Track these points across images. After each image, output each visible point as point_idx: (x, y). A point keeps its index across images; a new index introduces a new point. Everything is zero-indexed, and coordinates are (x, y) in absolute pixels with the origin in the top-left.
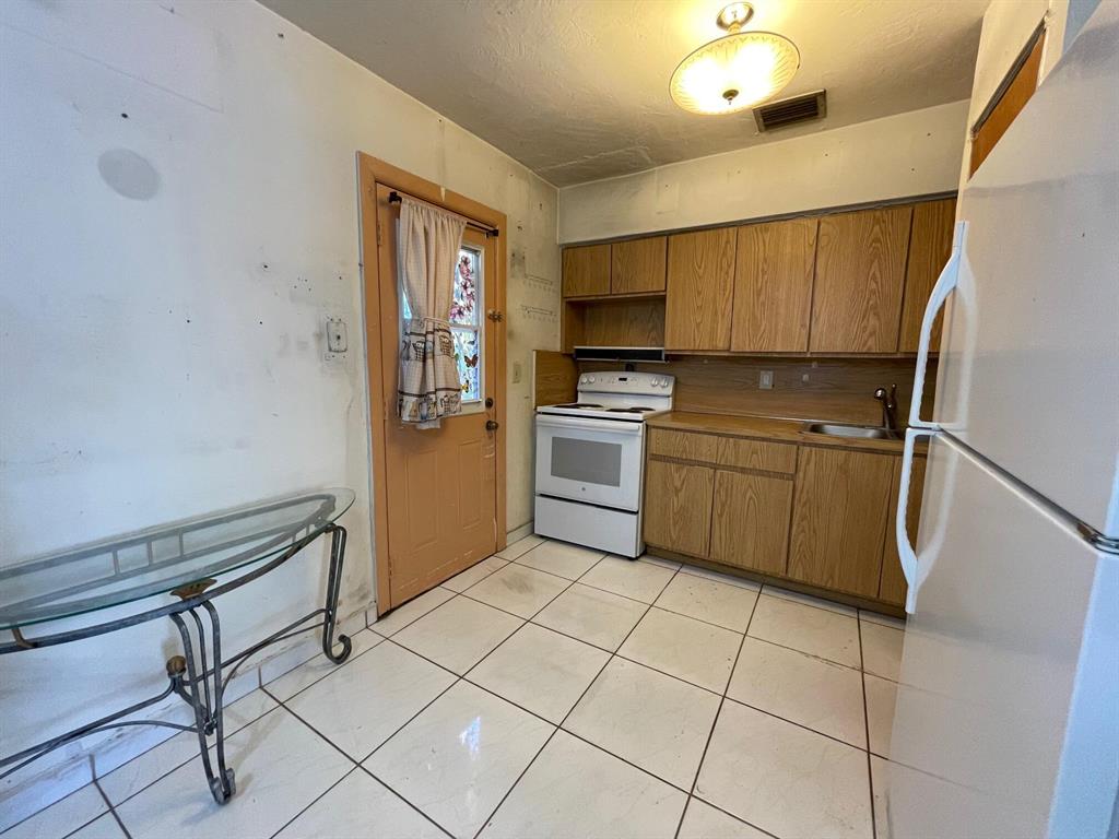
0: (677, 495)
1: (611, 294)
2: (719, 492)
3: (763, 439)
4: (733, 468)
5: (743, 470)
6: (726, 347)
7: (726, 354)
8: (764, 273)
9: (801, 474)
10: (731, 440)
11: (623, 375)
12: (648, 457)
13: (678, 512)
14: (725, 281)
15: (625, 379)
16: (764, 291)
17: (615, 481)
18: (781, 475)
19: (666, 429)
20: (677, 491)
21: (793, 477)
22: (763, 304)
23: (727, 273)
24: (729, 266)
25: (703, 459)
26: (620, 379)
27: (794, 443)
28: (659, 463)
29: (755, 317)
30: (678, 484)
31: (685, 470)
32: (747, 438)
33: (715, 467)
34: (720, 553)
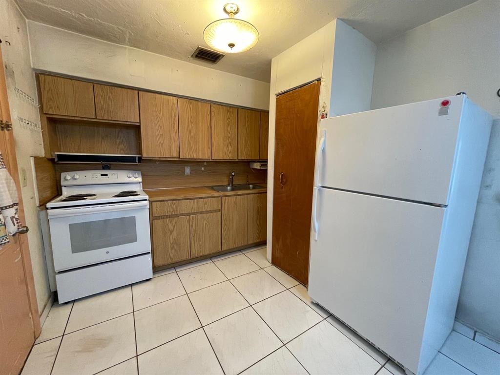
0: (171, 234)
1: (96, 118)
2: (192, 226)
3: (208, 197)
4: (197, 213)
5: (201, 213)
6: (178, 156)
7: (177, 159)
8: (192, 123)
9: (223, 208)
10: (195, 200)
11: (104, 172)
12: (153, 218)
13: (173, 243)
14: (174, 124)
15: (107, 175)
16: (192, 131)
17: (134, 239)
18: (215, 211)
19: (161, 201)
20: (171, 232)
21: (220, 210)
22: (192, 137)
23: (175, 120)
24: (175, 116)
25: (184, 212)
26: (102, 175)
27: (219, 197)
28: (159, 221)
29: (190, 143)
30: (171, 228)
31: (175, 220)
32: (201, 198)
33: (189, 214)
34: (195, 253)
